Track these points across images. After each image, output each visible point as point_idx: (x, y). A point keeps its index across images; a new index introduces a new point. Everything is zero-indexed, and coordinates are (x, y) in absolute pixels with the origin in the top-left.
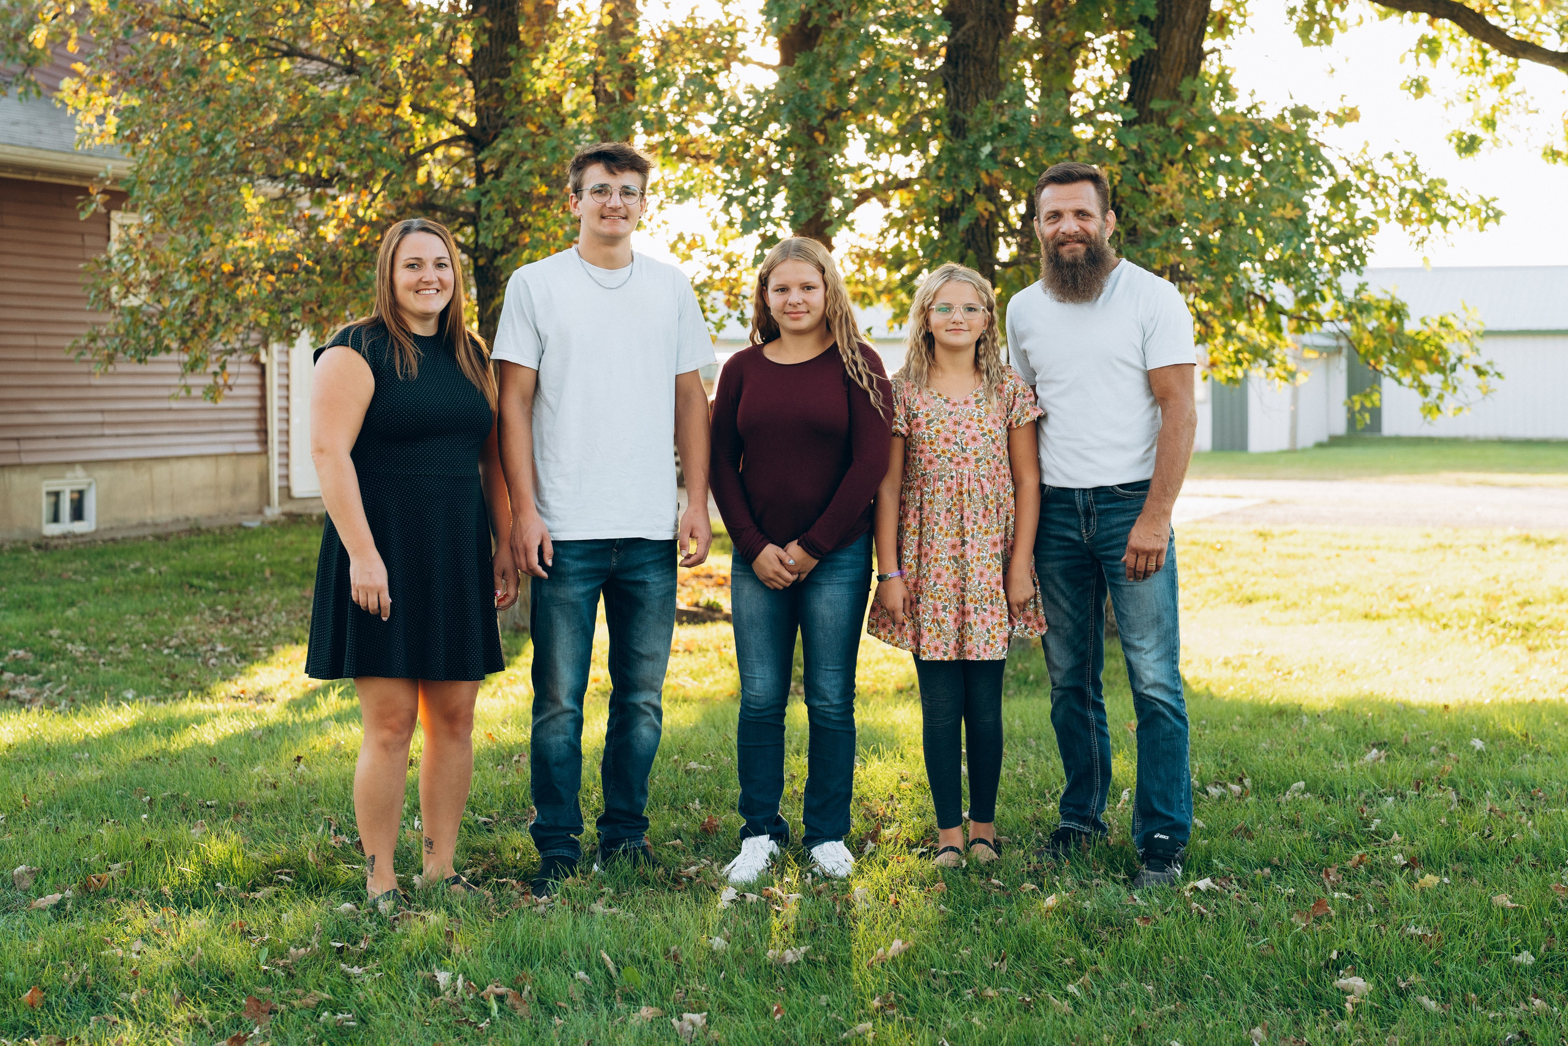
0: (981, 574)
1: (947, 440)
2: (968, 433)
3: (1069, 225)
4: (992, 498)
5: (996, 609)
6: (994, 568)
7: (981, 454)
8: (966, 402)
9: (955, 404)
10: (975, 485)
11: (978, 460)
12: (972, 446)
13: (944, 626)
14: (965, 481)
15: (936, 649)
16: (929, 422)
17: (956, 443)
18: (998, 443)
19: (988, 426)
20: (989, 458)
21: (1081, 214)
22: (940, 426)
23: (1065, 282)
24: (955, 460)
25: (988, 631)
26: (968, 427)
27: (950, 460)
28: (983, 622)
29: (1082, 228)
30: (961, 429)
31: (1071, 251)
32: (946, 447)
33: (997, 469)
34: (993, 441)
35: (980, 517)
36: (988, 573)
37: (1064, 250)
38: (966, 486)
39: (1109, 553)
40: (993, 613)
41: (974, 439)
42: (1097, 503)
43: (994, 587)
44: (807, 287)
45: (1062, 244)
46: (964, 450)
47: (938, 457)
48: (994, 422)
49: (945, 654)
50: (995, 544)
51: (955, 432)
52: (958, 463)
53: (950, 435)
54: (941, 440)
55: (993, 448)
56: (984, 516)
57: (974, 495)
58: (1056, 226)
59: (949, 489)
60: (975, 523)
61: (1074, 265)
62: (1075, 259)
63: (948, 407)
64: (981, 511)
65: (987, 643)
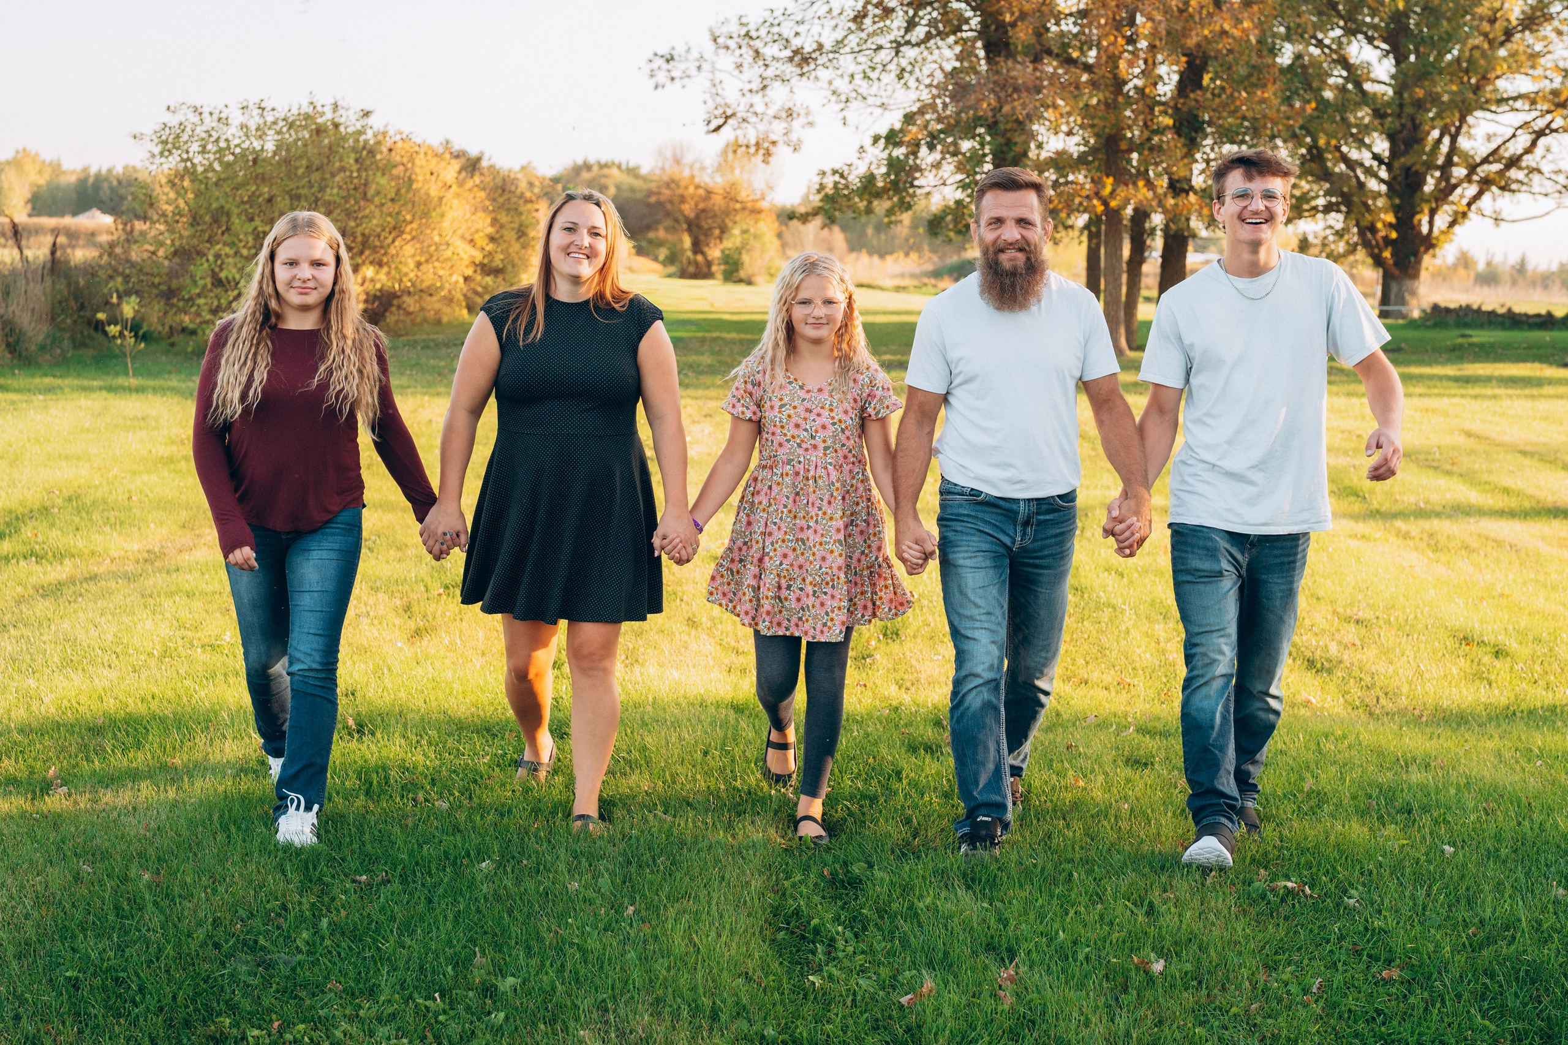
0: (824, 559)
1: (797, 426)
2: (819, 421)
3: (1011, 233)
4: (838, 485)
5: (836, 593)
6: (836, 554)
7: (829, 442)
8: (820, 390)
9: (808, 391)
10: (821, 472)
11: (826, 449)
12: (821, 435)
13: (786, 604)
14: (812, 468)
15: (779, 624)
16: (781, 406)
17: (806, 430)
18: (848, 433)
19: (838, 415)
20: (837, 446)
21: (1023, 222)
22: (792, 412)
23: (1002, 290)
24: (804, 446)
25: (827, 614)
26: (819, 415)
27: (799, 446)
28: (822, 604)
29: (1023, 237)
30: (813, 416)
31: (1010, 259)
32: (796, 432)
33: (845, 457)
34: (843, 431)
35: (825, 503)
36: (830, 558)
37: (1004, 258)
38: (812, 473)
39: (1037, 561)
40: (833, 597)
41: (824, 427)
42: (1038, 514)
43: (835, 571)
44: (317, 264)
45: (1002, 251)
46: (813, 437)
47: (788, 441)
48: (846, 412)
49: (787, 629)
50: (838, 530)
51: (805, 419)
52: (807, 450)
53: (800, 421)
54: (792, 425)
55: (843, 438)
56: (829, 503)
57: (820, 482)
58: (998, 232)
59: (797, 474)
60: (820, 509)
61: (1013, 273)
62: (1015, 267)
63: (802, 394)
64: (826, 498)
65: (825, 625)
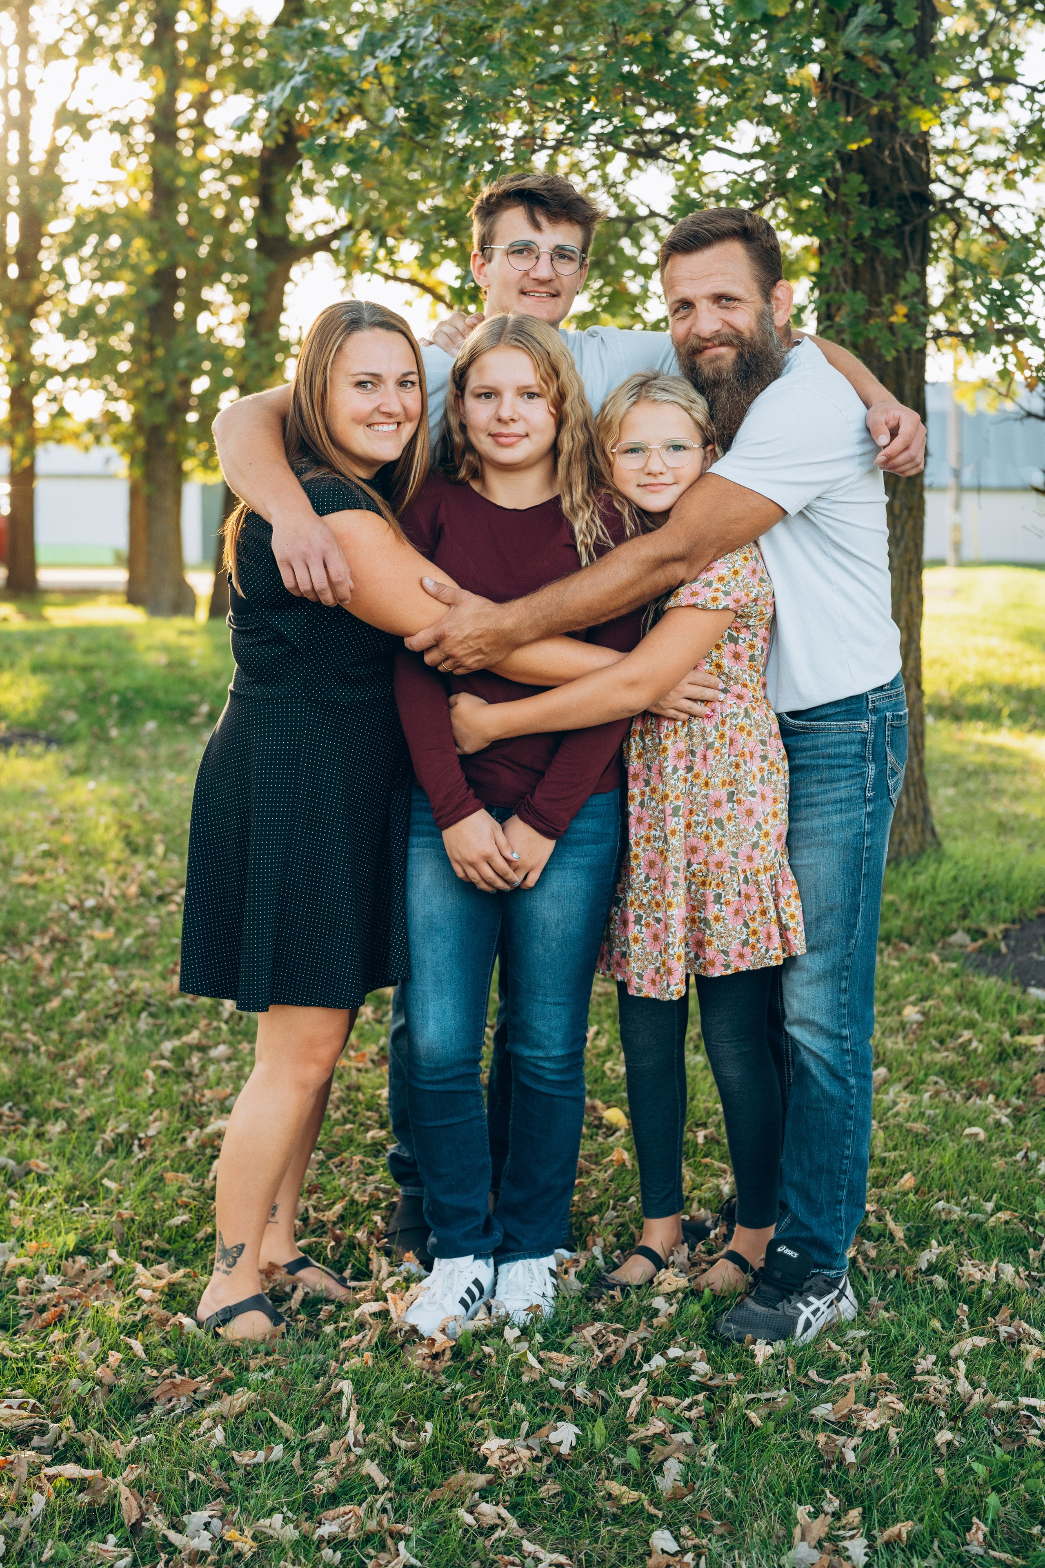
31: (712, 361)
62: (718, 372)
